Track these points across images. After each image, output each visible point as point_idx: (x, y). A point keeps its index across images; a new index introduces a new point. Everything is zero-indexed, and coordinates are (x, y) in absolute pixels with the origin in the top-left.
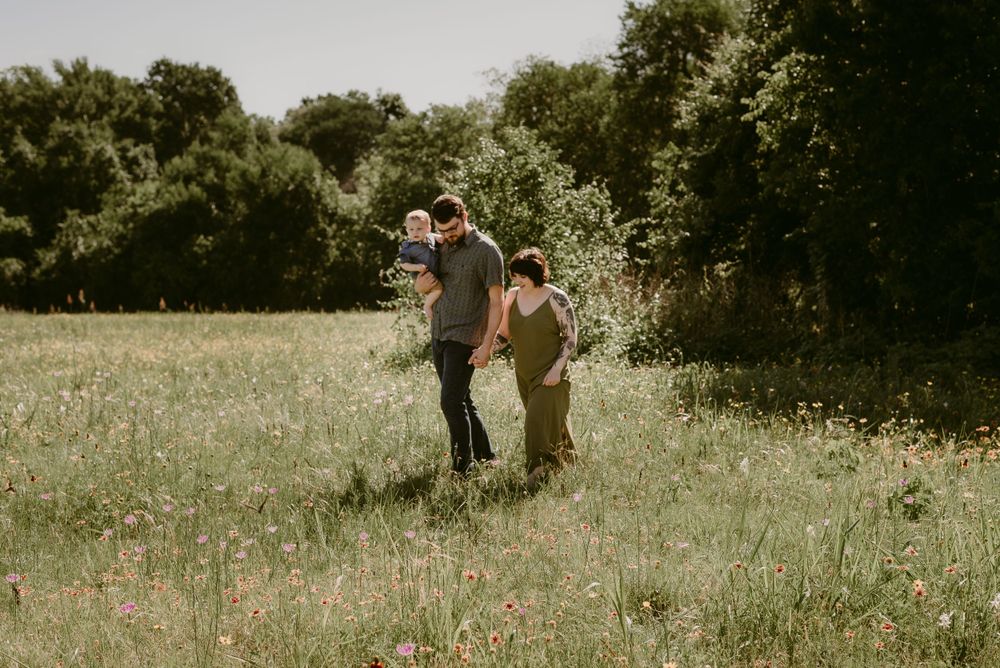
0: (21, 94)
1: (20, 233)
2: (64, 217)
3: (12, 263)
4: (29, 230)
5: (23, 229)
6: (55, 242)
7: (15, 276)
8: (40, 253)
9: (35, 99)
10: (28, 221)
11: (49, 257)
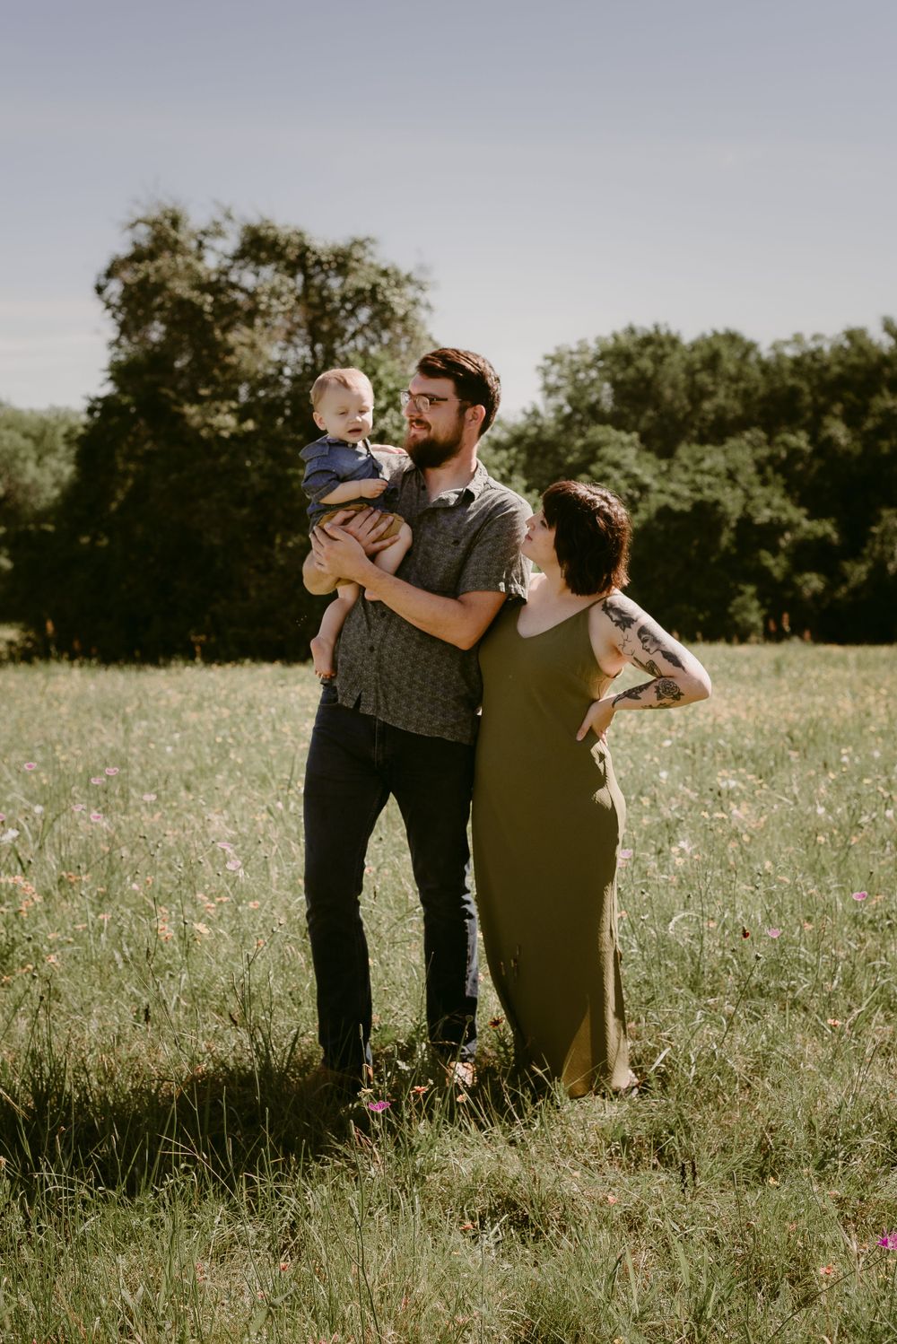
0: (841, 363)
1: (823, 541)
2: (878, 519)
3: (811, 580)
4: (835, 536)
5: (827, 536)
6: (866, 551)
7: (816, 597)
8: (847, 566)
9: (854, 368)
10: (835, 526)
11: (858, 572)
